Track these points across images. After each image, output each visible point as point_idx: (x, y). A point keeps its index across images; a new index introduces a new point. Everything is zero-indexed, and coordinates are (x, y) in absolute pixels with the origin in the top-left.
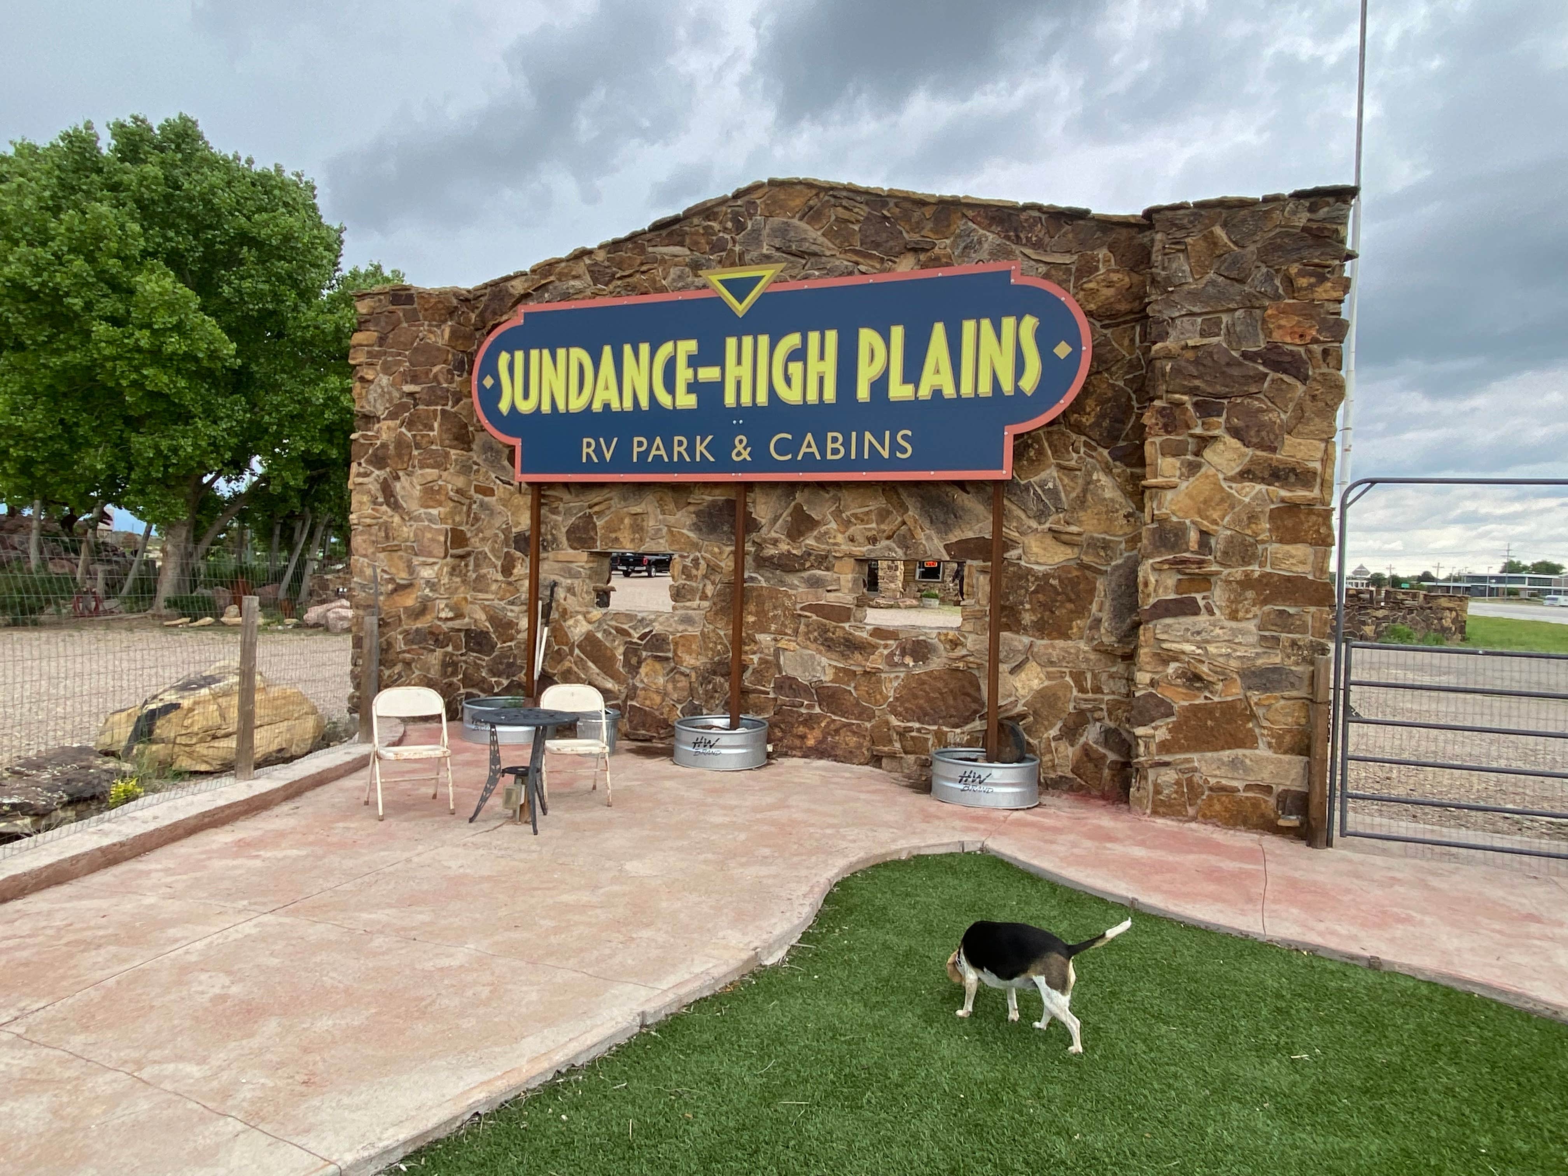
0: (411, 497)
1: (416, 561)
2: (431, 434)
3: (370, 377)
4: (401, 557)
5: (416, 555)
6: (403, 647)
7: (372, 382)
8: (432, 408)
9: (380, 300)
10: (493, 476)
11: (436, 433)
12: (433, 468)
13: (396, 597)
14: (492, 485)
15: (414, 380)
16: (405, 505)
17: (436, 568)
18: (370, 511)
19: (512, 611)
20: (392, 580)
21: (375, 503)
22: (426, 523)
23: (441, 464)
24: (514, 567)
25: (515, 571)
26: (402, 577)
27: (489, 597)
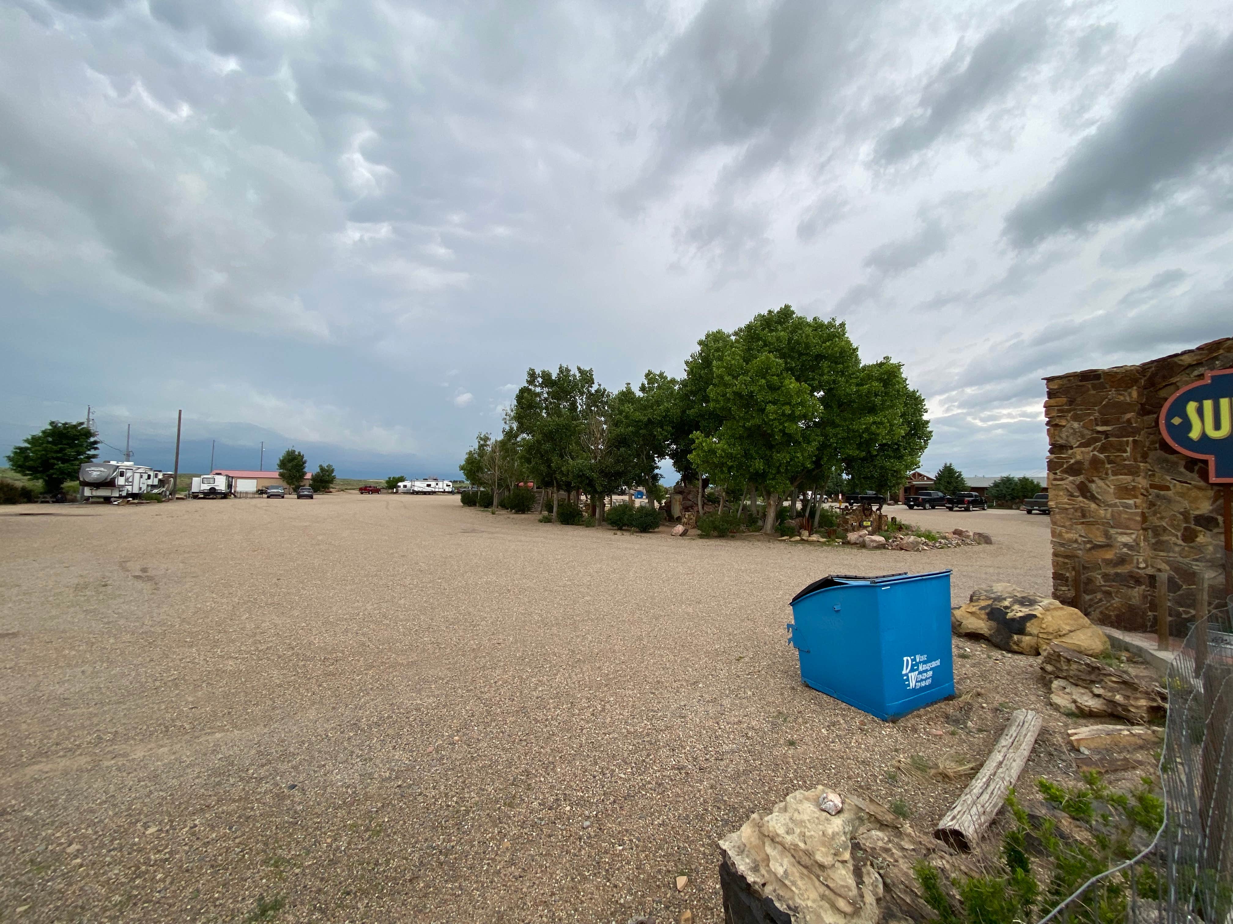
0: (1108, 492)
1: (1112, 531)
2: (1125, 455)
3: (1064, 424)
4: (1098, 529)
5: (1112, 527)
6: (1103, 583)
7: (1064, 426)
8: (1125, 439)
9: (1069, 380)
10: (1168, 478)
11: (1128, 454)
12: (1126, 474)
13: (1093, 552)
14: (1168, 484)
15: (1105, 423)
16: (1100, 497)
17: (1134, 536)
18: (1066, 500)
19: (1197, 565)
20: (1090, 542)
21: (1072, 495)
22: (1121, 508)
23: (1133, 472)
24: (1197, 537)
25: (1198, 539)
26: (1101, 540)
27: (1174, 555)
